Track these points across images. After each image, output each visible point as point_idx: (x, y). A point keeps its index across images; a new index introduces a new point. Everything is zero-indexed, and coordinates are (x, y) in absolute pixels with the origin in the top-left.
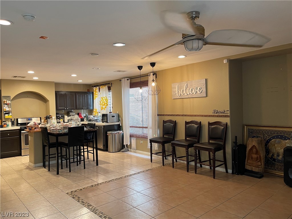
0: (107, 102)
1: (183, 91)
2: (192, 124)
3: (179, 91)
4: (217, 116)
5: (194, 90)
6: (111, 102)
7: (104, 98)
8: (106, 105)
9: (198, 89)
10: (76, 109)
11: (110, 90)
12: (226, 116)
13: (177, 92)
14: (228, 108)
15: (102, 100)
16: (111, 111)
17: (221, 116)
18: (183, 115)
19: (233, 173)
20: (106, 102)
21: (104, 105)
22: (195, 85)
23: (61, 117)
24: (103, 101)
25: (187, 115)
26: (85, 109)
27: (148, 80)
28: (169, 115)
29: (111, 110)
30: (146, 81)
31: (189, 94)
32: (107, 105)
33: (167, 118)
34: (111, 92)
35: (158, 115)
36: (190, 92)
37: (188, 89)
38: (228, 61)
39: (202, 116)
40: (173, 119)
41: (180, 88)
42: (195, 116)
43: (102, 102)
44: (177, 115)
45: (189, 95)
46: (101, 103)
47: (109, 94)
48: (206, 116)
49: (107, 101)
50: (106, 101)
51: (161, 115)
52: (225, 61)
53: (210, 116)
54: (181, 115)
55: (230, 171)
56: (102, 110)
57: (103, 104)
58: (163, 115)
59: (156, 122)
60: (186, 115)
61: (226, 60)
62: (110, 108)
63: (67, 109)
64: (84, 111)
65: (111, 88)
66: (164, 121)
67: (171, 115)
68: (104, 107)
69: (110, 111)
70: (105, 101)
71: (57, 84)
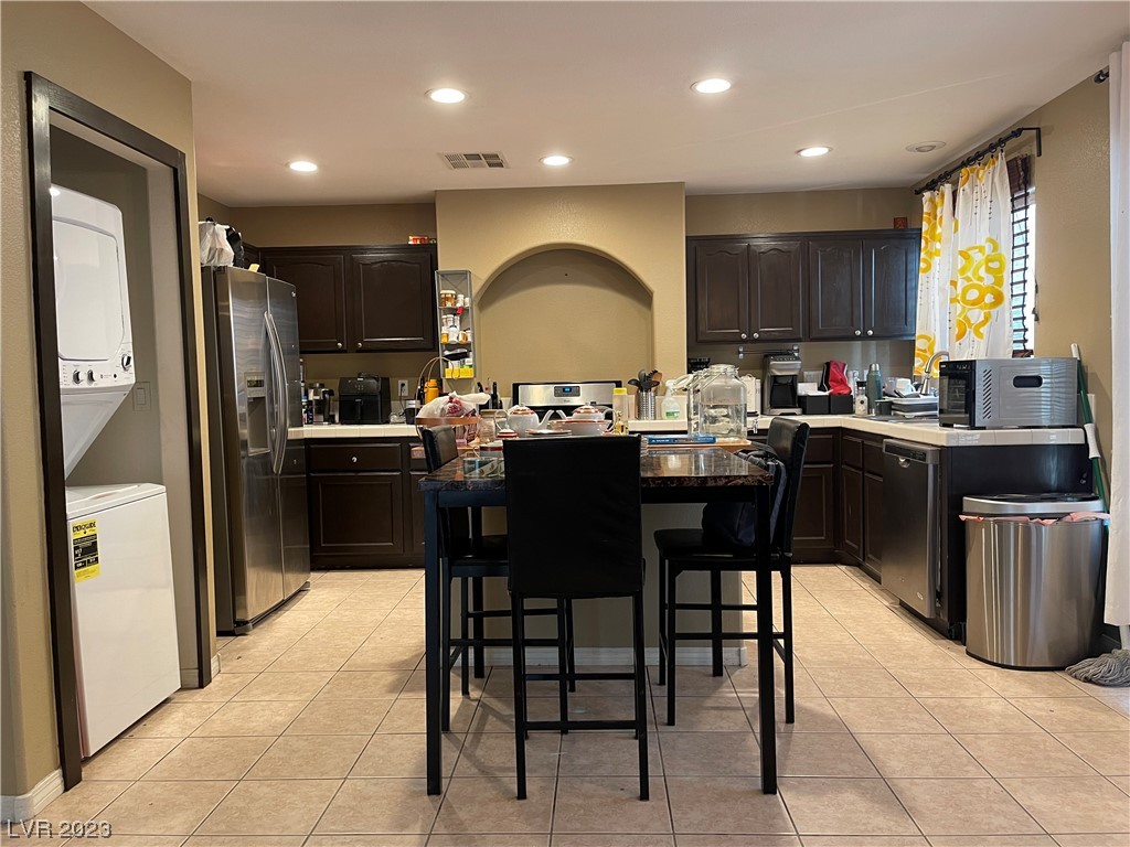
0: (999, 281)
6: (1030, 275)
7: (981, 249)
8: (989, 299)
10: (811, 336)
11: (1027, 183)
15: (963, 271)
16: (1030, 346)
20: (988, 280)
21: (974, 303)
24: (969, 274)
26: (864, 337)
29: (1030, 336)
32: (999, 299)
34: (1032, 209)
43: (968, 279)
46: (959, 290)
47: (1021, 215)
49: (997, 273)
50: (989, 270)
56: (960, 336)
57: (973, 295)
62: (1018, 325)
63: (750, 335)
65: (1040, 169)
68: (976, 315)
69: (1020, 347)
70: (982, 272)
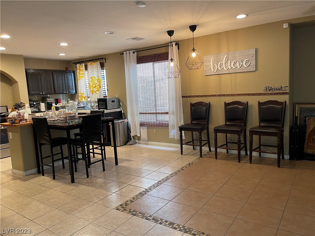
0: (100, 84)
1: (221, 65)
2: (235, 105)
3: (216, 65)
4: (271, 94)
5: (238, 63)
6: (105, 83)
7: (95, 77)
8: (99, 87)
9: (244, 62)
10: (55, 93)
11: (103, 67)
12: (283, 94)
13: (212, 67)
14: (287, 84)
15: (92, 81)
16: (107, 95)
17: (277, 94)
18: (220, 95)
19: (290, 159)
20: (98, 83)
21: (95, 87)
22: (239, 57)
23: (36, 104)
24: (93, 82)
25: (227, 95)
26: (66, 93)
27: (168, 53)
28: (198, 96)
29: (106, 93)
30: (163, 53)
31: (230, 68)
32: (100, 87)
33: (195, 100)
34: (105, 71)
35: (182, 97)
36: (232, 66)
37: (229, 62)
38: (289, 25)
39: (249, 95)
40: (206, 100)
41: (217, 61)
42: (239, 95)
43: (92, 83)
44: (211, 96)
45: (231, 70)
46: (91, 85)
47: (102, 72)
48: (254, 95)
49: (99, 82)
50: (98, 82)
51: (186, 97)
52: (285, 26)
53: (260, 94)
54: (217, 95)
55: (287, 157)
56: (92, 94)
57: (94, 86)
58: (190, 97)
59: (180, 105)
60: (224, 95)
61: (287, 24)
62: (104, 91)
63: (42, 93)
64: (63, 96)
65: (105, 64)
66: (191, 104)
67: (202, 96)
68: (95, 90)
69: (105, 95)
70: (96, 81)
71: (27, 60)
